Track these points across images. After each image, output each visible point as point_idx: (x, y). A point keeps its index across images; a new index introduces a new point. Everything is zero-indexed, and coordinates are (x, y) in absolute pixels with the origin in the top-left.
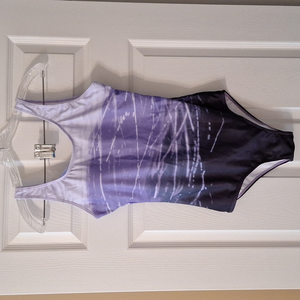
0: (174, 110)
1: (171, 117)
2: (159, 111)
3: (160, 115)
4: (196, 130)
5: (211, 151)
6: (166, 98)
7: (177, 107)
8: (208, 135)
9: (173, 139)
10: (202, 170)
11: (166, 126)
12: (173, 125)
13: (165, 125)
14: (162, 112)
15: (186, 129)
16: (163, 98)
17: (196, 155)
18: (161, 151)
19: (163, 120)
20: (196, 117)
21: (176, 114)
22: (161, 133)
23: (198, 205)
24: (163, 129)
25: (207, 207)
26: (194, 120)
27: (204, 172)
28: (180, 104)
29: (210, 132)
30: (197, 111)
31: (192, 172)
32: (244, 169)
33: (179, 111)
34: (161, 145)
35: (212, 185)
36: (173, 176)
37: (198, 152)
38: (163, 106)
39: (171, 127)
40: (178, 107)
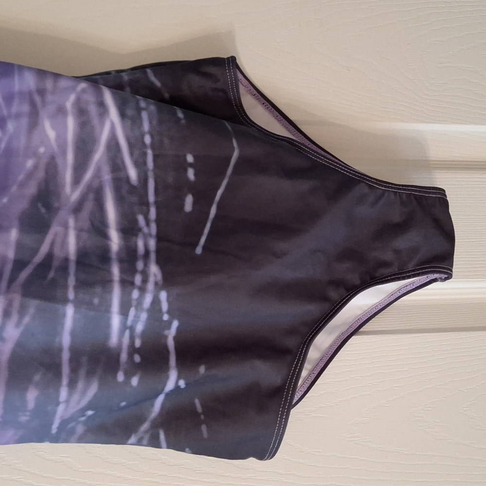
0: (61, 111)
1: (51, 134)
2: (5, 112)
3: (11, 126)
4: (143, 180)
5: (199, 250)
6: (30, 69)
7: (72, 97)
8: (185, 196)
9: (59, 209)
10: (166, 317)
11: (36, 167)
12: (59, 161)
13: (30, 163)
14: (18, 116)
15: (107, 177)
16: (21, 68)
17: (146, 265)
18: (11, 254)
19: (21, 142)
20: (143, 136)
21: (71, 123)
22: (14, 189)
23: (155, 443)
24: (21, 177)
25: (187, 449)
26: (135, 144)
27: (175, 324)
28: (84, 91)
29: (192, 188)
30: (144, 115)
31: (132, 329)
32: (312, 309)
33: (81, 112)
34: (14, 234)
35: (202, 369)
36: (61, 344)
37: (153, 256)
38: (21, 93)
39: (52, 169)
40: (78, 101)
